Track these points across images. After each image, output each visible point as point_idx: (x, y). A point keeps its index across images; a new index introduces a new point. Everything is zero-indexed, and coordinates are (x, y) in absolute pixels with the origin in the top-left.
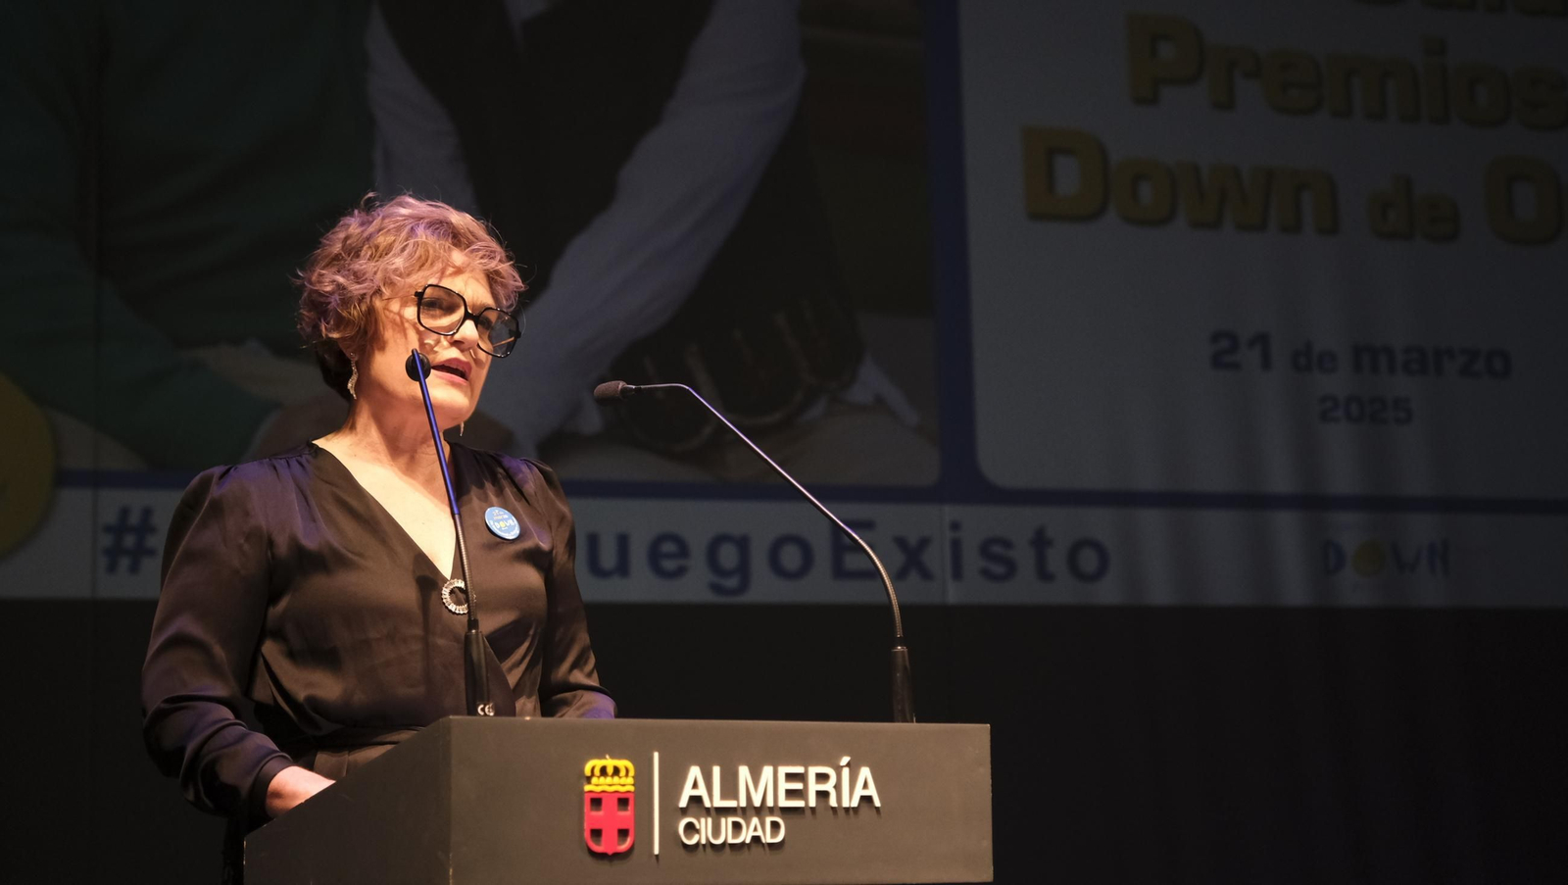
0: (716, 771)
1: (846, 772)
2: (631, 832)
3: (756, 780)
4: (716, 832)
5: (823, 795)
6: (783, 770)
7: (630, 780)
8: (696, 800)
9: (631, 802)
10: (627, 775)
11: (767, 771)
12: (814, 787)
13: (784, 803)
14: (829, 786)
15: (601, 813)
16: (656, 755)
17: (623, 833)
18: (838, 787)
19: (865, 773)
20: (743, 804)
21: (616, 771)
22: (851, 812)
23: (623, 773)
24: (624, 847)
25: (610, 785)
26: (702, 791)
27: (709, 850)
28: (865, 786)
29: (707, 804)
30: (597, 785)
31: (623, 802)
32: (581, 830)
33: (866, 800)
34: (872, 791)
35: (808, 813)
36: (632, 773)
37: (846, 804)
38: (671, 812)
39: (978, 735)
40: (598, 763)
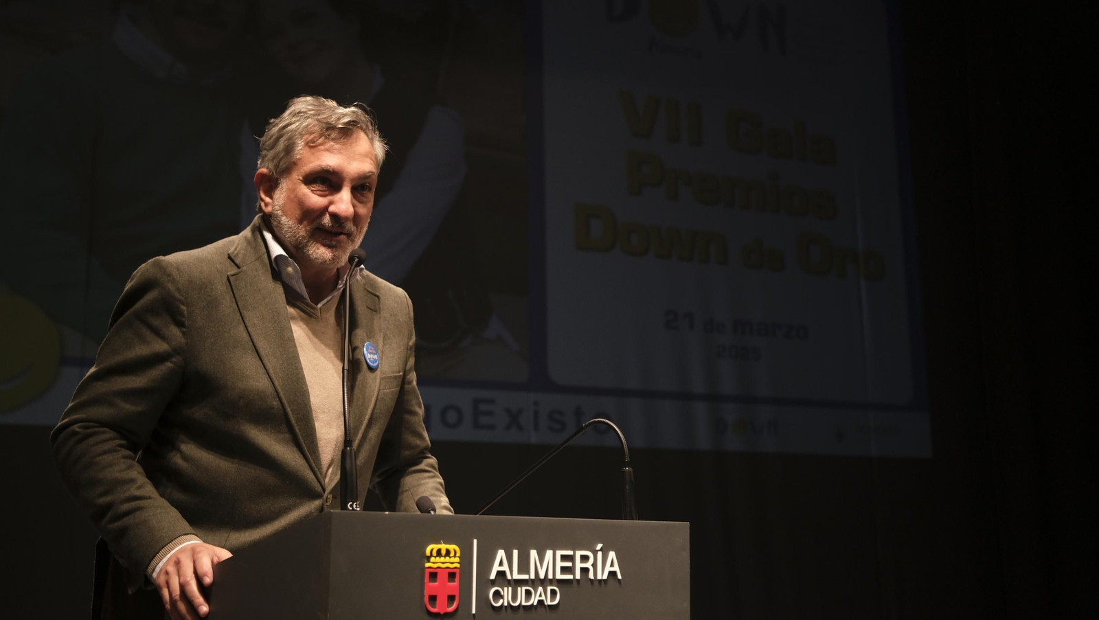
0: (515, 553)
1: (600, 554)
2: (457, 598)
3: (541, 560)
4: (514, 597)
5: (585, 571)
6: (559, 553)
7: (457, 559)
8: (501, 574)
9: (457, 576)
10: (455, 556)
11: (549, 553)
12: (579, 565)
13: (559, 576)
14: (589, 565)
15: (436, 583)
16: (475, 541)
17: (451, 598)
18: (594, 565)
19: (612, 555)
20: (533, 577)
21: (448, 552)
22: (603, 582)
23: (452, 554)
24: (451, 609)
25: (443, 563)
26: (505, 568)
27: (509, 610)
28: (612, 565)
29: (509, 577)
30: (434, 563)
31: (452, 575)
32: (423, 596)
33: (612, 574)
34: (616, 568)
35: (575, 583)
36: (458, 554)
37: (599, 577)
38: (485, 583)
39: (681, 529)
40: (435, 547)
